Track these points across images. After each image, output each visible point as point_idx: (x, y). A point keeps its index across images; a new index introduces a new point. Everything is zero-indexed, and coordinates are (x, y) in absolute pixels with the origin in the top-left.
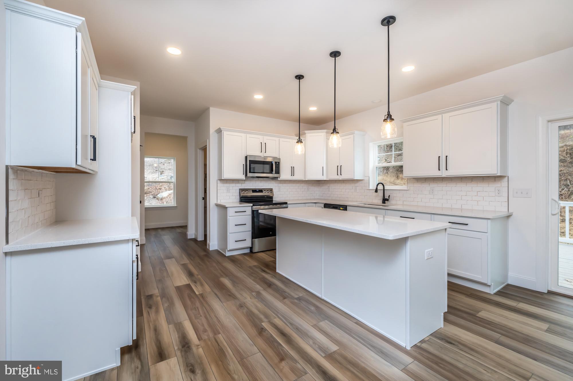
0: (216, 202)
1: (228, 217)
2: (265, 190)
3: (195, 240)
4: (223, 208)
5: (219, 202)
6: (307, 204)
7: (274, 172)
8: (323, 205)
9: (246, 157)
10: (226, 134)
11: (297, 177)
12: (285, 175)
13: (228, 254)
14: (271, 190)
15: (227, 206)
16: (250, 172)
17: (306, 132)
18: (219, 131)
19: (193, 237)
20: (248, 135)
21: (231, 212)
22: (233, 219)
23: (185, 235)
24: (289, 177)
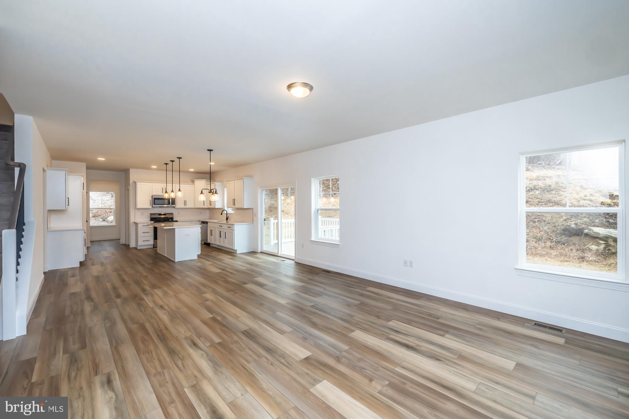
0: (134, 221)
1: (138, 229)
2: (168, 214)
3: (125, 244)
4: (136, 224)
5: (136, 221)
6: (192, 222)
7: (171, 204)
8: (200, 222)
9: (152, 196)
10: (139, 185)
11: (188, 206)
12: (179, 204)
13: (139, 248)
14: (172, 214)
15: (138, 222)
16: (154, 204)
17: (194, 180)
18: (135, 182)
19: (124, 243)
20: (154, 184)
21: (140, 226)
22: (141, 229)
23: (119, 242)
24: (183, 206)
